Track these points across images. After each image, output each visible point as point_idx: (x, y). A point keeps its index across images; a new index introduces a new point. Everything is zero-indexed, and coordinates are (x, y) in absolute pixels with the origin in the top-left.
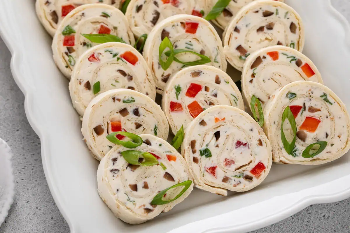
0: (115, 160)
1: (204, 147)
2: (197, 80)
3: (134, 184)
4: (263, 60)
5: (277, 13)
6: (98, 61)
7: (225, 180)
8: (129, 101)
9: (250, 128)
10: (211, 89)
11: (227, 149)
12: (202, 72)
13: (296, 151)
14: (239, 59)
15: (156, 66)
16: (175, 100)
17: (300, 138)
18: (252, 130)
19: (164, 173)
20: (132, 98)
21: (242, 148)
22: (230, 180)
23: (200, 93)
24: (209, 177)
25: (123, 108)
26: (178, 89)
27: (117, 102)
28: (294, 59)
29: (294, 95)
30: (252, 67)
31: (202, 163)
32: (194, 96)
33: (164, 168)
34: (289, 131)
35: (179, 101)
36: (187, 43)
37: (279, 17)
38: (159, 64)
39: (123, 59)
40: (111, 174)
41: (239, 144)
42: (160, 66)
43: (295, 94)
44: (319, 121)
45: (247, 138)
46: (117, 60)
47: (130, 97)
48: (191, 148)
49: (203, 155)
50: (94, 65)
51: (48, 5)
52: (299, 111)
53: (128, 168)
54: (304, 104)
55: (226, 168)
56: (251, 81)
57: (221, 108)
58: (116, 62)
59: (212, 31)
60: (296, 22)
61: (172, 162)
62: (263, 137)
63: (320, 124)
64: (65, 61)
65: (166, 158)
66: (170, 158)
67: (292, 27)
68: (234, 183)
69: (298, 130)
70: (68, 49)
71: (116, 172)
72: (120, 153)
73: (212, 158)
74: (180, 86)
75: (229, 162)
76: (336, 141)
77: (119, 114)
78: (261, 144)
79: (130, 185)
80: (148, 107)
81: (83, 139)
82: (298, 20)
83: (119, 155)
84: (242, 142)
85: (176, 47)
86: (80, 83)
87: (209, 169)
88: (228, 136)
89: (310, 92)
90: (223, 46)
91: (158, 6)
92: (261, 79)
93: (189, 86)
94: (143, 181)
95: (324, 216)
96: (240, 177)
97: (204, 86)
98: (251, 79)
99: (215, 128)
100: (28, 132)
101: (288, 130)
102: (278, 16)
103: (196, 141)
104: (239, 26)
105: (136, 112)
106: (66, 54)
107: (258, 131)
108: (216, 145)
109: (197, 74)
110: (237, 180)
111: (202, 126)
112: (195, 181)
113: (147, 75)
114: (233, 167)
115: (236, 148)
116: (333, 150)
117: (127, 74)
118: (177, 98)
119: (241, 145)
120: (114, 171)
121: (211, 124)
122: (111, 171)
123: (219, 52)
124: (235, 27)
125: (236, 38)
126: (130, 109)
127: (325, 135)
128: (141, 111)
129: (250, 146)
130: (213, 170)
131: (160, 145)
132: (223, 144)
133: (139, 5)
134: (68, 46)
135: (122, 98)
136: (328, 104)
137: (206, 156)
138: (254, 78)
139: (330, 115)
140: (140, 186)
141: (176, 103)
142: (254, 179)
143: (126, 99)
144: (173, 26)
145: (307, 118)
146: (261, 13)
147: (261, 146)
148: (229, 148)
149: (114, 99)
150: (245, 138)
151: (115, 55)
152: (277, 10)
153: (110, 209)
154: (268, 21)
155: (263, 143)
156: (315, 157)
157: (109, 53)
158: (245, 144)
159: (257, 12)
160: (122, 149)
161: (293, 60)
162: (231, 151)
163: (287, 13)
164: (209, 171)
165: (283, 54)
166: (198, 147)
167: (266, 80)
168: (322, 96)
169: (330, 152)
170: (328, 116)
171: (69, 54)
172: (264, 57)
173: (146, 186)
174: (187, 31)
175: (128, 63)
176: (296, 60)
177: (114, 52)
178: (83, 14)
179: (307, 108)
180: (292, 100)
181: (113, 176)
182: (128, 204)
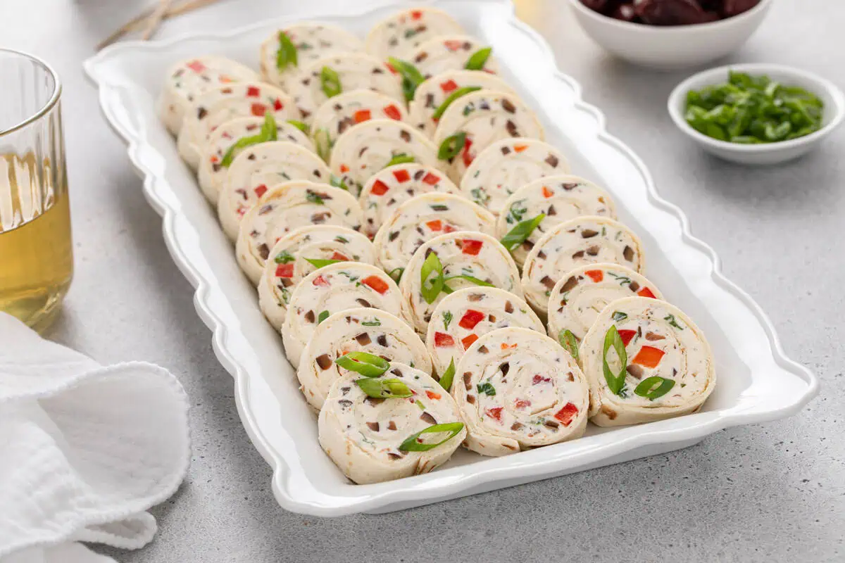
0: (346, 389)
1: (484, 381)
2: (476, 306)
3: (375, 422)
4: (579, 281)
5: (604, 234)
6: (328, 285)
7: (516, 427)
8: (371, 324)
9: (556, 357)
10: (498, 319)
11: (520, 386)
12: (484, 295)
13: (626, 390)
14: (545, 296)
15: (416, 299)
16: (442, 331)
17: (632, 375)
18: (558, 360)
19: (422, 413)
20: (377, 320)
21: (542, 385)
22: (523, 428)
23: (481, 323)
24: (491, 422)
25: (362, 332)
26: (448, 317)
27: (353, 323)
28: (627, 280)
29: (623, 315)
30: (562, 291)
31: (480, 403)
32: (471, 327)
33: (422, 407)
34: (616, 364)
35: (448, 333)
36: (464, 269)
37: (606, 239)
38: (421, 296)
39: (366, 285)
40: (341, 406)
41: (538, 379)
42: (423, 299)
43: (625, 314)
44: (663, 353)
45: (551, 371)
46: (357, 286)
47: (373, 318)
48: (463, 382)
49: (483, 392)
50: (321, 290)
51: (255, 237)
52: (631, 338)
53: (367, 400)
54: (640, 328)
55: (516, 411)
56: (560, 310)
57: (512, 331)
58: (355, 288)
59: (503, 254)
60: (633, 246)
61: (434, 401)
62: (575, 369)
63: (664, 356)
64: (278, 298)
65: (426, 395)
66: (430, 395)
67: (628, 253)
68: (529, 432)
69: (629, 364)
70: (283, 281)
71: (347, 404)
72: (354, 381)
73: (496, 398)
74: (451, 313)
75: (522, 402)
76: (689, 380)
77: (356, 341)
78: (571, 378)
79: (368, 423)
80: (401, 334)
81: (300, 388)
82: (637, 243)
83: (353, 384)
84: (543, 377)
85: (448, 272)
86: (299, 313)
87: (491, 411)
88: (521, 368)
89: (648, 312)
90: (521, 278)
91: (423, 234)
92: (576, 308)
93: (464, 313)
94: (388, 420)
95: (673, 495)
96: (539, 423)
97: (488, 315)
98: (561, 307)
99: (502, 358)
100: (214, 406)
101: (614, 362)
102: (605, 237)
103: (472, 373)
104: (545, 250)
105: (382, 341)
106: (280, 287)
107: (567, 362)
108: (502, 380)
109: (478, 297)
110: (535, 427)
111: (482, 354)
112: (469, 427)
113: (402, 309)
114: (528, 410)
115: (534, 384)
116: (686, 392)
117: (371, 304)
118: (446, 329)
119: (540, 381)
120: (344, 403)
121: (495, 352)
122: (340, 402)
123: (514, 283)
124: (539, 251)
125: (541, 267)
126: (374, 334)
127: (671, 372)
128: (389, 339)
129: (554, 382)
130: (497, 413)
131: (417, 378)
132: (514, 380)
133: (394, 231)
134: (283, 278)
135: (361, 319)
136: (676, 329)
137: (487, 393)
138: (565, 306)
139: (680, 344)
140: (384, 425)
141: (444, 335)
142: (561, 427)
143: (366, 321)
144: (444, 244)
145: (644, 347)
146: (579, 233)
147: (571, 382)
148: (523, 385)
149: (348, 318)
150: (548, 372)
151: (353, 280)
152: (604, 229)
153: (336, 465)
154: (590, 243)
155: (575, 377)
156: (656, 401)
157: (344, 276)
158: (548, 380)
159: (574, 231)
160: (357, 376)
161: (625, 282)
162: (525, 388)
163: (619, 233)
164: (491, 414)
165: (610, 274)
166: (474, 382)
167: (584, 309)
168: (666, 319)
169: (680, 396)
170: (677, 346)
171: (284, 288)
172: (581, 278)
173: (392, 427)
174: (465, 252)
175: (373, 290)
176: (629, 282)
177: (352, 275)
178: (308, 238)
179: (644, 334)
180: (619, 322)
181: (343, 409)
182: (364, 445)
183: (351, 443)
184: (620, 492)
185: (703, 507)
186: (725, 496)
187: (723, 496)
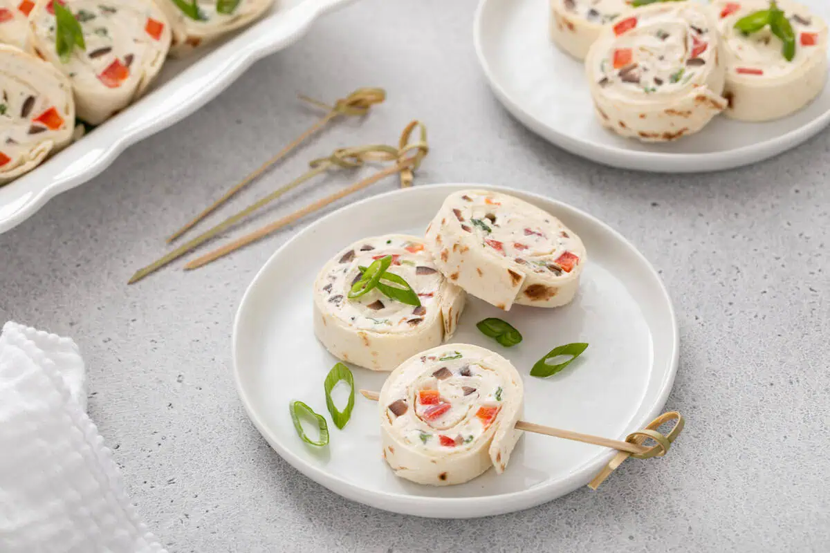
0: (328, 287)
3: (375, 301)
33: (412, 264)
40: (333, 304)
61: (419, 253)
65: (408, 252)
66: (412, 250)
71: (339, 299)
79: (369, 306)
95: (756, 316)
120: (335, 299)
122: (331, 300)
131: (389, 242)
181: (338, 306)
182: (380, 327)
183: (365, 331)
184: (697, 319)
185: (793, 329)
186: (814, 312)
187: (812, 313)
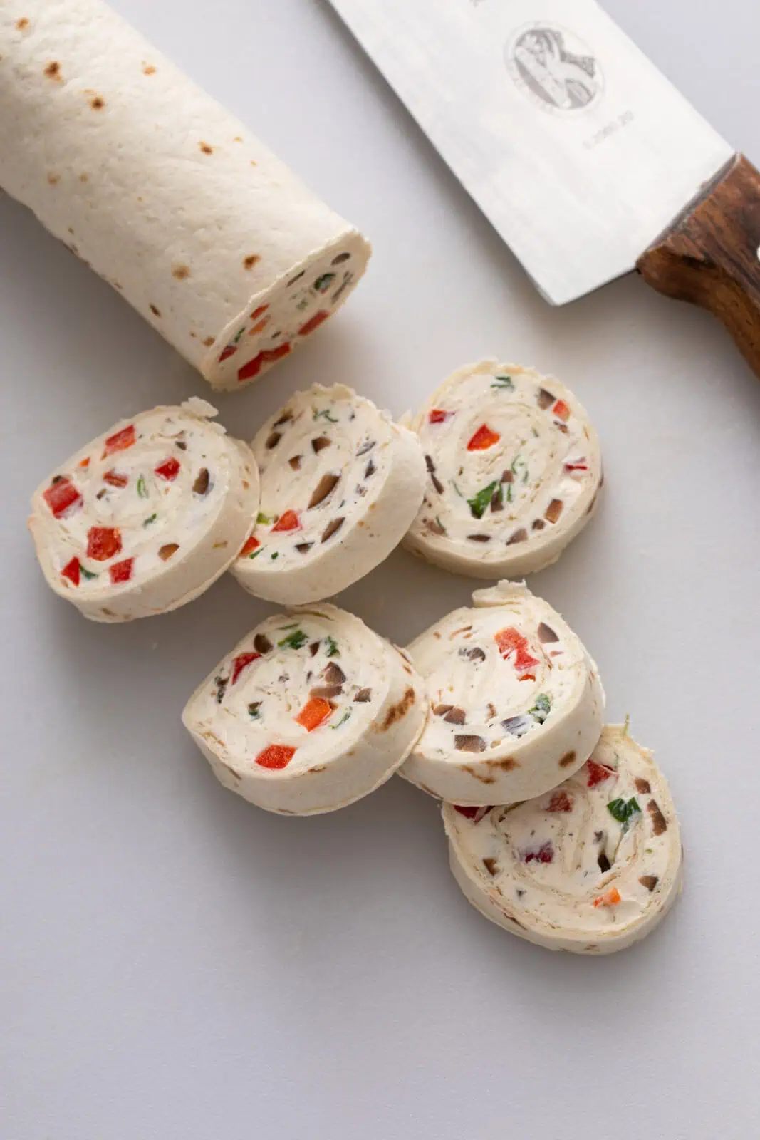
9: (525, 897)
11: (571, 835)
18: (520, 893)
21: (535, 846)
41: (545, 856)
45: (527, 874)
48: (664, 814)
49: (629, 803)
62: (486, 882)
73: (606, 802)
75: (559, 805)
78: (489, 864)
84: (538, 861)
87: (605, 775)
88: (579, 866)
99: (613, 877)
103: (653, 833)
107: (504, 894)
108: (603, 838)
115: (549, 843)
119: (540, 854)
129: (517, 855)
130: (596, 774)
132: (584, 843)
137: (622, 802)
147: (487, 857)
148: (566, 837)
150: (533, 872)
155: (482, 867)
158: (529, 858)
162: (561, 835)
164: (607, 769)
166: (648, 822)
